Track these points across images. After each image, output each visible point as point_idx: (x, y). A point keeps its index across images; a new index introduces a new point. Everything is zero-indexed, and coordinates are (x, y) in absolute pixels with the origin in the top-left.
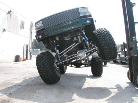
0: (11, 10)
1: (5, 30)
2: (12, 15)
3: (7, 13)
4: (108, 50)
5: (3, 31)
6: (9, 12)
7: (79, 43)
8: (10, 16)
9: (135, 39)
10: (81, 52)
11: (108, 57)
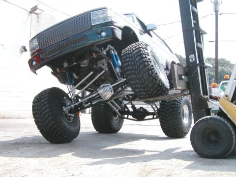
0: (36, 6)
1: (26, 48)
2: (41, 16)
3: (30, 12)
4: (138, 81)
5: (22, 52)
6: (34, 10)
7: (104, 71)
8: (38, 17)
9: (194, 60)
10: (106, 86)
11: (141, 93)
